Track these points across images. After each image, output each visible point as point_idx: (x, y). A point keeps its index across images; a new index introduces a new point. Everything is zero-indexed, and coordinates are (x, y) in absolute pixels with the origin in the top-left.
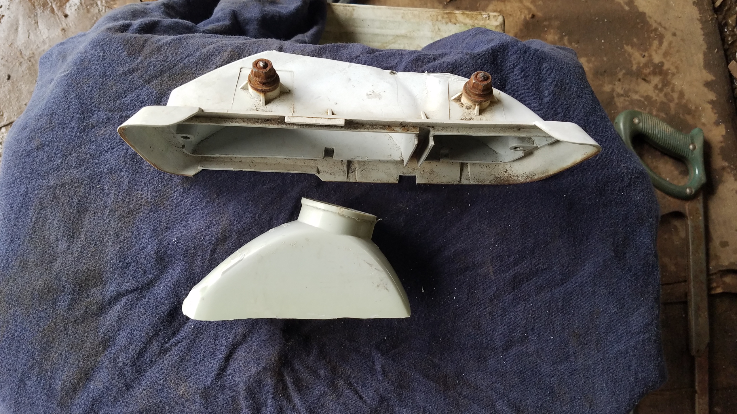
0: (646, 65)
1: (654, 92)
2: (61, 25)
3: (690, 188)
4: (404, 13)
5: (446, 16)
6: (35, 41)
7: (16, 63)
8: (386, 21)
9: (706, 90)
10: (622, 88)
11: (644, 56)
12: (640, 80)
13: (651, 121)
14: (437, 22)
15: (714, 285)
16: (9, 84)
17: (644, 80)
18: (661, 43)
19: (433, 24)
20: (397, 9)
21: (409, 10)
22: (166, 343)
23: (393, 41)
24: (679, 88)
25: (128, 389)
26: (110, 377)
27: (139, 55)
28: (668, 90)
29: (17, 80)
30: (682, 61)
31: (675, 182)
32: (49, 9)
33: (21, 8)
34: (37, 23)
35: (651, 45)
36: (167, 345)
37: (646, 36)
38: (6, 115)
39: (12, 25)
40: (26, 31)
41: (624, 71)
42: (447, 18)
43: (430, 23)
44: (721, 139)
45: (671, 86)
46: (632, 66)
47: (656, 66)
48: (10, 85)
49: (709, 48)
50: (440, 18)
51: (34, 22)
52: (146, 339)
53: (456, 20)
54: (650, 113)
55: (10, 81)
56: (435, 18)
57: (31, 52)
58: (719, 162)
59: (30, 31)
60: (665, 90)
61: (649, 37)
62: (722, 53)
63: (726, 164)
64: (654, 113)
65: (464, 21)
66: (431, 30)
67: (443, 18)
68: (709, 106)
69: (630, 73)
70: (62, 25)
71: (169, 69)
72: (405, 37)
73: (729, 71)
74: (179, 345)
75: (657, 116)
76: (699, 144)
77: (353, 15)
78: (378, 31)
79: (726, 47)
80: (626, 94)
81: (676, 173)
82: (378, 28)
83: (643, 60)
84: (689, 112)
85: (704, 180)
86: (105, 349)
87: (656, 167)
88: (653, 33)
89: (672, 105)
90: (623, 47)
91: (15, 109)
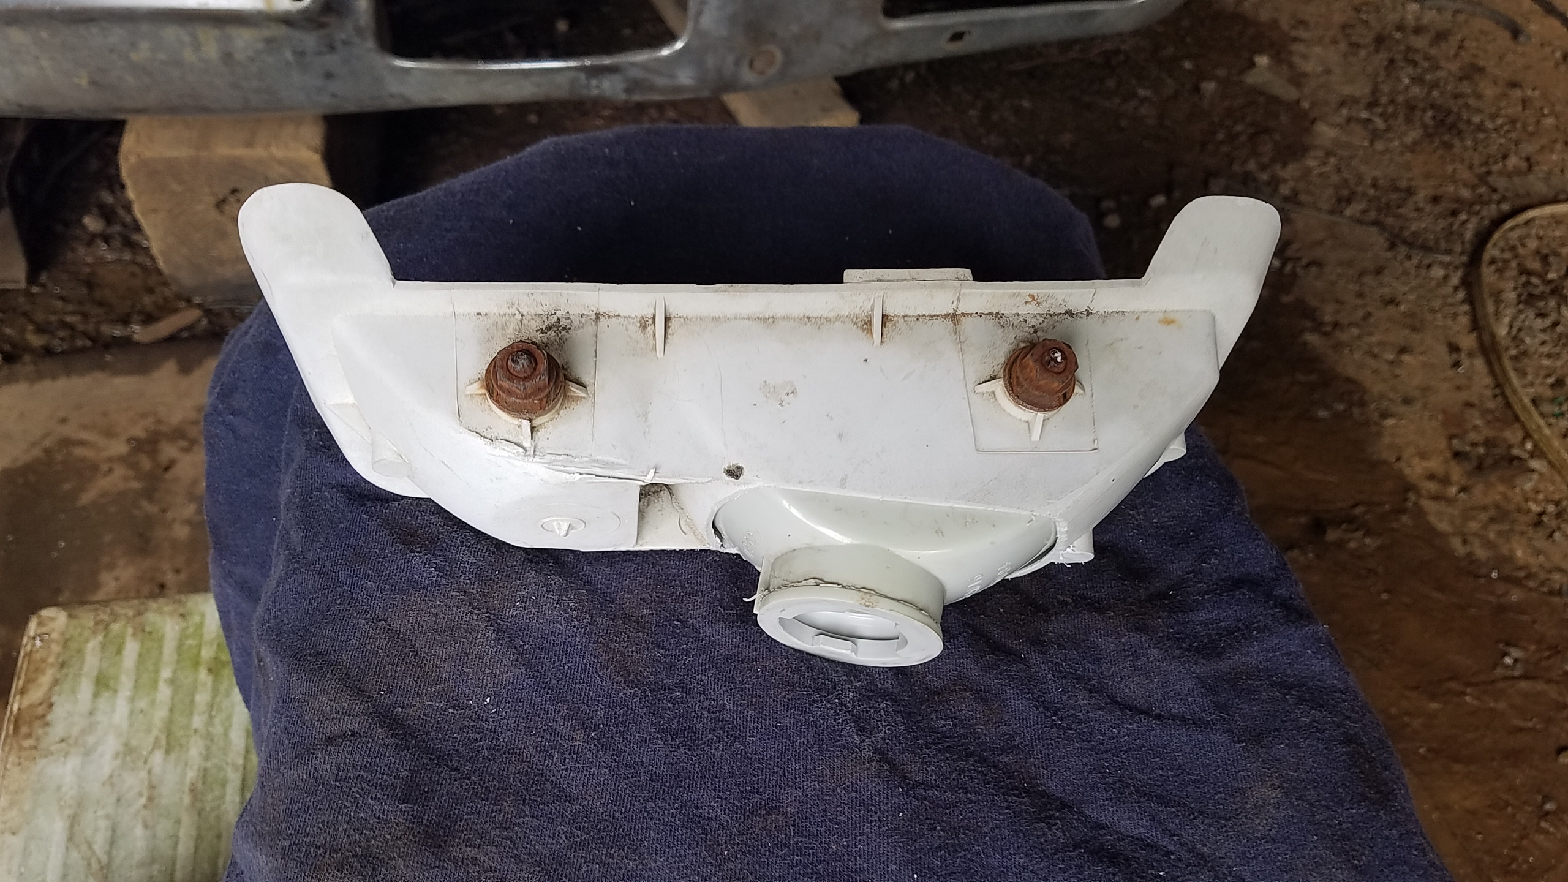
0: (133, 466)
12: (168, 476)
14: (40, 747)
17: (167, 469)
18: (82, 443)
19: (46, 757)
42: (30, 726)
43: (42, 762)
46: (132, 489)
47: (136, 450)
49: (103, 367)
56: (27, 753)
61: (64, 463)
62: (113, 351)
65: (45, 688)
66: (62, 759)
67: (29, 736)
69: (149, 493)
73: (155, 342)
79: (101, 346)
83: (120, 471)
88: (54, 455)
90: (84, 508)
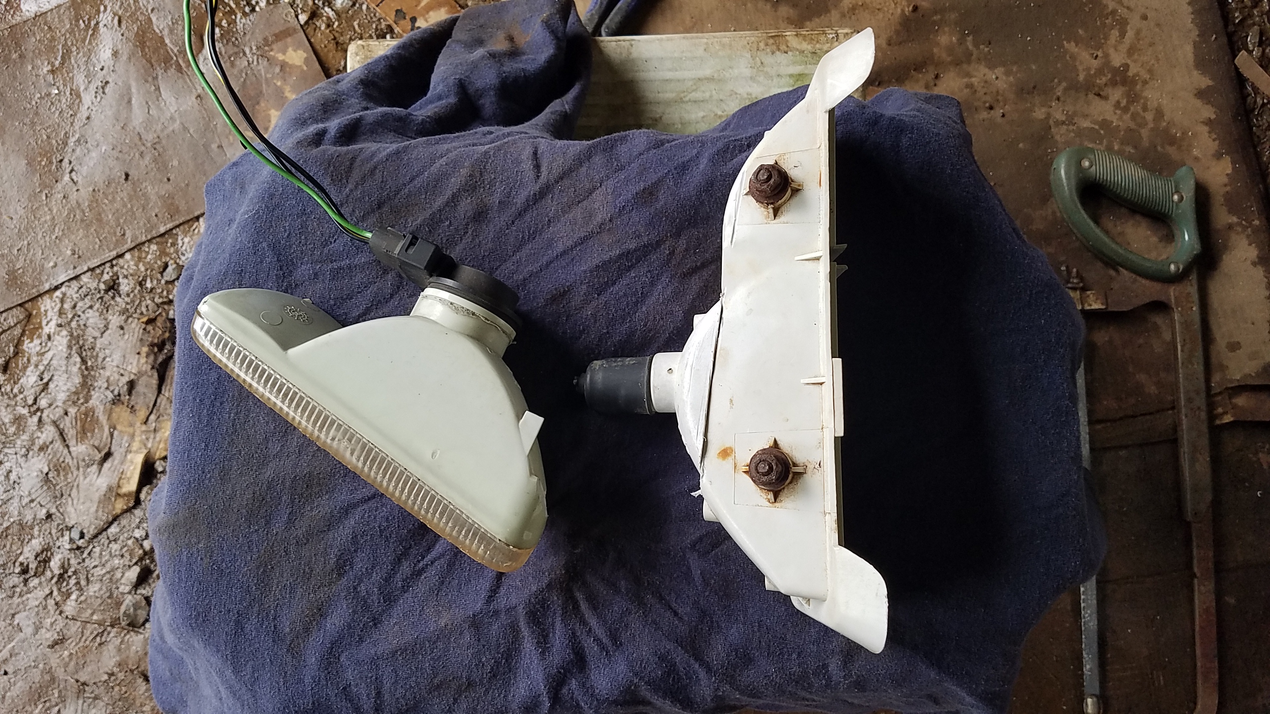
0: (1100, 72)
1: (1115, 113)
2: (194, 90)
3: (1176, 263)
4: (707, 44)
5: (771, 41)
6: (159, 118)
7: (135, 154)
8: (681, 59)
9: (1198, 103)
10: (1063, 111)
11: (1097, 56)
12: (1091, 96)
13: (1110, 162)
14: (758, 52)
15: (1220, 410)
16: (128, 186)
17: (1098, 95)
18: (1123, 34)
19: (752, 57)
20: (697, 38)
21: (714, 37)
22: (419, 561)
23: (694, 87)
24: (1155, 104)
25: (375, 624)
26: (350, 611)
27: (347, 181)
28: (1136, 108)
29: (138, 180)
30: (1158, 60)
31: (1153, 255)
32: (174, 67)
33: (132, 69)
34: (158, 89)
35: (1106, 38)
36: (421, 565)
37: (1098, 23)
38: (129, 234)
39: (122, 96)
40: (144, 103)
41: (1064, 84)
42: (773, 44)
43: (749, 56)
44: (1225, 180)
45: (1142, 101)
46: (1078, 75)
47: (1115, 71)
48: (129, 188)
49: (1203, 34)
50: (762, 45)
51: (153, 88)
52: (394, 559)
53: (788, 47)
54: (1109, 149)
55: (129, 182)
56: (755, 46)
57: (155, 136)
58: (1222, 217)
59: (150, 103)
60: (1132, 108)
61: (1104, 25)
62: (1224, 40)
63: (1235, 219)
64: (1116, 148)
65: (798, 47)
66: (749, 66)
67: (767, 45)
68: (1206, 129)
69: (1074, 87)
70: (197, 90)
71: (390, 199)
72: (710, 79)
73: (1236, 69)
74: (436, 564)
75: (1120, 153)
76: (1188, 192)
77: (631, 54)
78: (669, 75)
79: (1231, 28)
80: (1070, 120)
81: (1154, 239)
82: (670, 70)
83: (1095, 64)
84: (1172, 141)
85: (1197, 248)
86: (340, 575)
87: (1122, 234)
88: (1110, 17)
89: (1145, 133)
90: (1063, 46)
91: (141, 224)
